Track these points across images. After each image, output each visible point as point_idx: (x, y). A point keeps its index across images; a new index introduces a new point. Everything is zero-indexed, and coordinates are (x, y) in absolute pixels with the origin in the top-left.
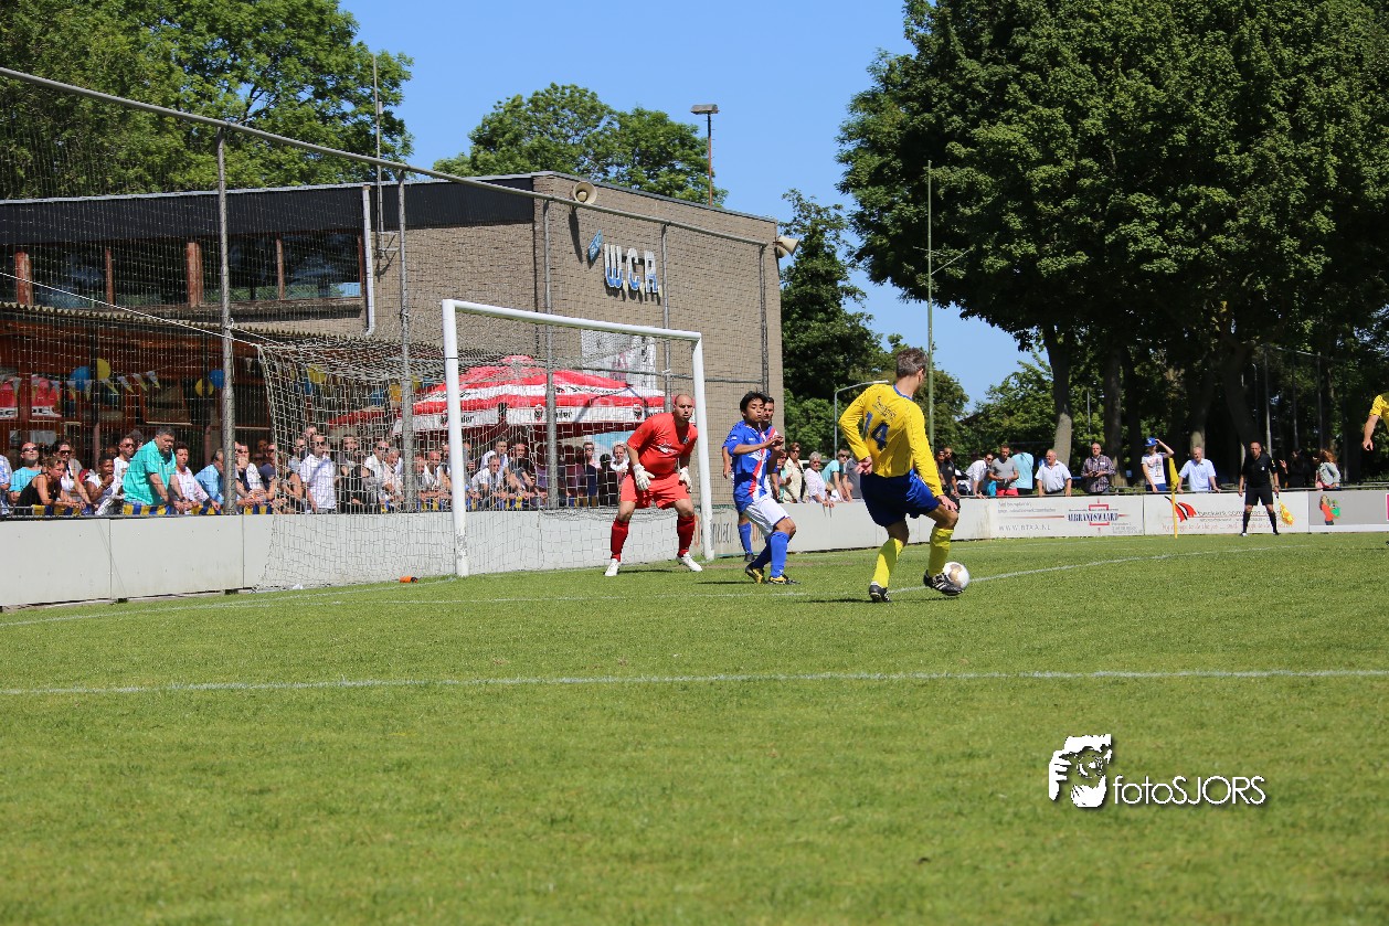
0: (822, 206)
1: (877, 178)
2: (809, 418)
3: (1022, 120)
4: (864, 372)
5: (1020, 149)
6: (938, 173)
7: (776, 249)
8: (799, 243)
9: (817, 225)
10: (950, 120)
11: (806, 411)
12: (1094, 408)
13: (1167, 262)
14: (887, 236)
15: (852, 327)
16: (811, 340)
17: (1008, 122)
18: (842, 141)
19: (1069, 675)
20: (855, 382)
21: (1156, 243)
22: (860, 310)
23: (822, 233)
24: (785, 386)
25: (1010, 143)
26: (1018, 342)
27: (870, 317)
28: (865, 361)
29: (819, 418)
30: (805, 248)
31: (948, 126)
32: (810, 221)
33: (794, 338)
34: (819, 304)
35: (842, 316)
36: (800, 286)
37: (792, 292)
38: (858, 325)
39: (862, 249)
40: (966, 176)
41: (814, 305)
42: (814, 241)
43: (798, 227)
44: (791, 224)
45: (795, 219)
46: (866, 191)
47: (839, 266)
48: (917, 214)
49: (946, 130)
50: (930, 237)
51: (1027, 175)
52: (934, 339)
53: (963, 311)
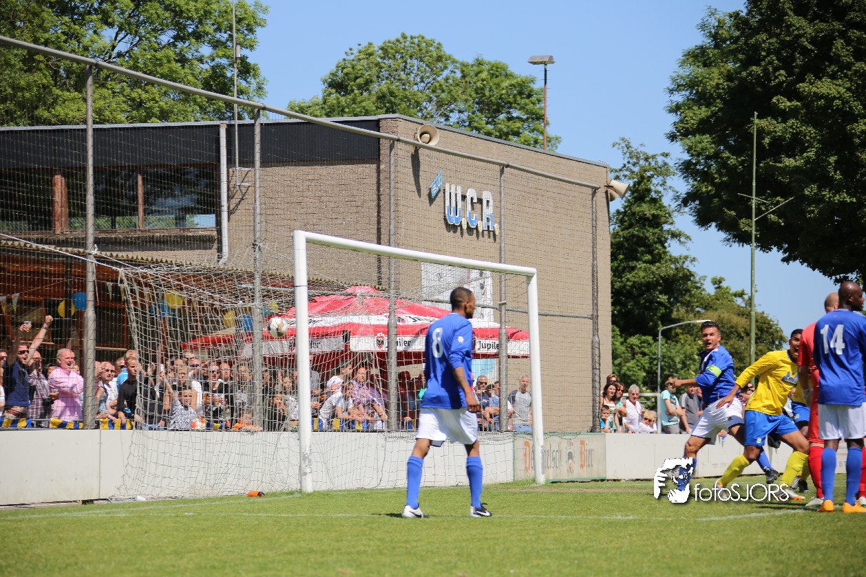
0: (650, 154)
1: (703, 127)
2: (634, 354)
3: (846, 75)
4: (687, 311)
5: (843, 104)
6: (763, 123)
7: (606, 192)
8: (629, 188)
9: (645, 171)
10: (777, 74)
11: (632, 347)
14: (713, 184)
15: (677, 269)
16: (637, 279)
17: (833, 77)
18: (671, 91)
20: (678, 320)
22: (685, 253)
23: (650, 178)
24: (613, 322)
25: (835, 98)
27: (694, 260)
28: (689, 302)
29: (644, 354)
30: (633, 193)
31: (774, 80)
32: (638, 168)
33: (621, 277)
34: (645, 245)
35: (668, 257)
36: (628, 229)
37: (621, 233)
38: (682, 267)
39: (687, 193)
40: (791, 127)
41: (640, 247)
42: (642, 186)
43: (627, 173)
44: (621, 170)
45: (625, 166)
46: (693, 139)
47: (665, 211)
48: (742, 163)
49: (773, 83)
50: (754, 184)
51: (848, 128)
52: (756, 283)
53: (785, 255)
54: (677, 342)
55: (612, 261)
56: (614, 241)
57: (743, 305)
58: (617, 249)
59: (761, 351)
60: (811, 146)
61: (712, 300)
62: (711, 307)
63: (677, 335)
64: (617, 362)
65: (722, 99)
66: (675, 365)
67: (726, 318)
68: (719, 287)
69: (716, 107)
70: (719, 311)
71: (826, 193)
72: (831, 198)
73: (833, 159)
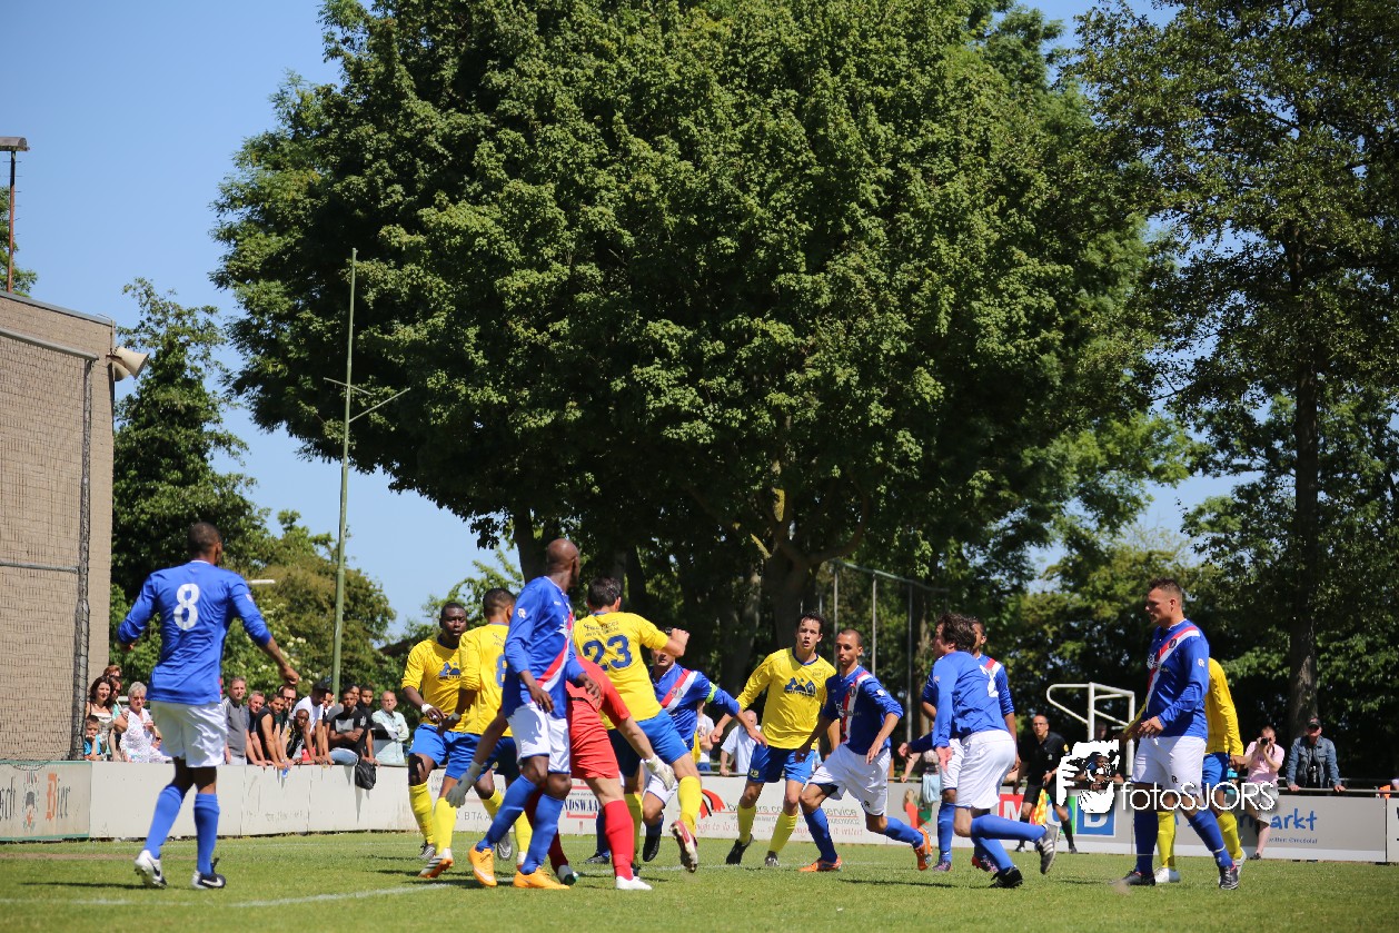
0: (185, 308)
1: (273, 268)
3: (495, 200)
4: (237, 565)
5: (490, 244)
6: (372, 267)
7: (110, 366)
8: (147, 361)
9: (176, 334)
10: (389, 190)
13: (702, 427)
14: (286, 361)
15: (223, 496)
16: (157, 511)
17: (476, 200)
18: (221, 208)
21: (687, 397)
22: (237, 470)
23: (183, 346)
24: (114, 580)
25: (477, 234)
26: (477, 535)
27: (251, 481)
28: (241, 549)
30: (155, 369)
31: (385, 200)
32: (165, 328)
33: (132, 507)
34: (172, 456)
35: (208, 477)
36: (145, 428)
37: (133, 435)
38: (231, 492)
39: (243, 373)
40: (409, 276)
41: (165, 457)
42: (171, 360)
43: (147, 337)
44: (135, 331)
45: (143, 324)
46: (254, 287)
47: (206, 401)
48: (332, 329)
49: (383, 205)
50: (350, 364)
51: (498, 283)
52: (348, 521)
53: (394, 480)
55: (116, 479)
56: (120, 446)
58: (125, 460)
59: (353, 632)
60: (439, 308)
61: (279, 548)
62: (277, 560)
65: (302, 225)
67: (300, 577)
69: (290, 236)
70: (290, 566)
71: (461, 388)
72: (467, 396)
73: (472, 332)
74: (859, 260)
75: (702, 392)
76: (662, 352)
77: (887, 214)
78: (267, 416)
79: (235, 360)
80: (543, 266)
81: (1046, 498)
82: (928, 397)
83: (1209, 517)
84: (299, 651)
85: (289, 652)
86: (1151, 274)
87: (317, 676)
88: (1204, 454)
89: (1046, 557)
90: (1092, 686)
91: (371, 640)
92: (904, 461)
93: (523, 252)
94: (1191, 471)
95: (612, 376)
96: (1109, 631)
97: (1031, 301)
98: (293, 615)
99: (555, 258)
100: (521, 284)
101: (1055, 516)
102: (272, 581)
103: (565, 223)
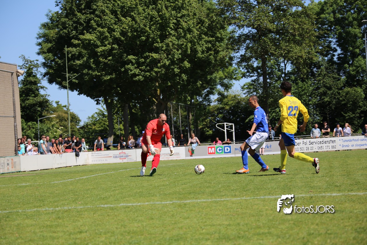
0: (32, 60)
1: (49, 51)
2: (30, 128)
3: (95, 33)
4: (47, 113)
5: (94, 42)
6: (70, 49)
7: (17, 74)
8: (25, 72)
9: (31, 66)
10: (72, 32)
11: (29, 126)
12: (121, 123)
13: (141, 77)
14: (53, 70)
15: (43, 99)
16: (30, 103)
17: (90, 33)
18: (37, 38)
19: (112, 206)
20: (44, 116)
21: (137, 71)
22: (46, 93)
23: (32, 68)
24: (22, 118)
25: (91, 40)
26: (96, 102)
27: (49, 95)
28: (48, 110)
29: (33, 128)
30: (27, 73)
31: (71, 34)
32: (28, 65)
33: (24, 102)
34: (32, 91)
35: (40, 95)
36: (26, 86)
37: (23, 88)
38: (45, 98)
39: (45, 73)
40: (78, 50)
41: (30, 92)
42: (30, 71)
43: (24, 67)
44: (22, 66)
46: (46, 55)
47: (38, 79)
48: (62, 63)
49: (71, 36)
50: (67, 70)
51: (96, 50)
52: (69, 102)
53: (78, 93)
54: (44, 123)
57: (66, 110)
58: (22, 93)
59: (72, 125)
60: (85, 56)
61: (56, 109)
62: (56, 111)
63: (44, 121)
64: (24, 131)
65: (55, 41)
66: (44, 131)
67: (61, 114)
68: (58, 104)
69: (52, 43)
70: (58, 112)
71: (90, 72)
72: (92, 73)
73: (92, 60)
74: (171, 40)
75: (140, 70)
76: (132, 62)
77: (176, 30)
78: (51, 81)
79: (43, 70)
80: (105, 46)
81: (213, 86)
82: (187, 67)
83: (246, 86)
84: (62, 129)
85: (60, 130)
86: (230, 38)
87: (66, 134)
88: (244, 74)
89: (214, 97)
90: (225, 123)
91: (77, 126)
92: (183, 81)
93: (101, 43)
94: (242, 77)
95: (122, 68)
96: (228, 112)
97: (207, 46)
98: (60, 122)
99: (108, 44)
100: (101, 50)
101: (215, 89)
102: (55, 116)
103: (110, 36)
